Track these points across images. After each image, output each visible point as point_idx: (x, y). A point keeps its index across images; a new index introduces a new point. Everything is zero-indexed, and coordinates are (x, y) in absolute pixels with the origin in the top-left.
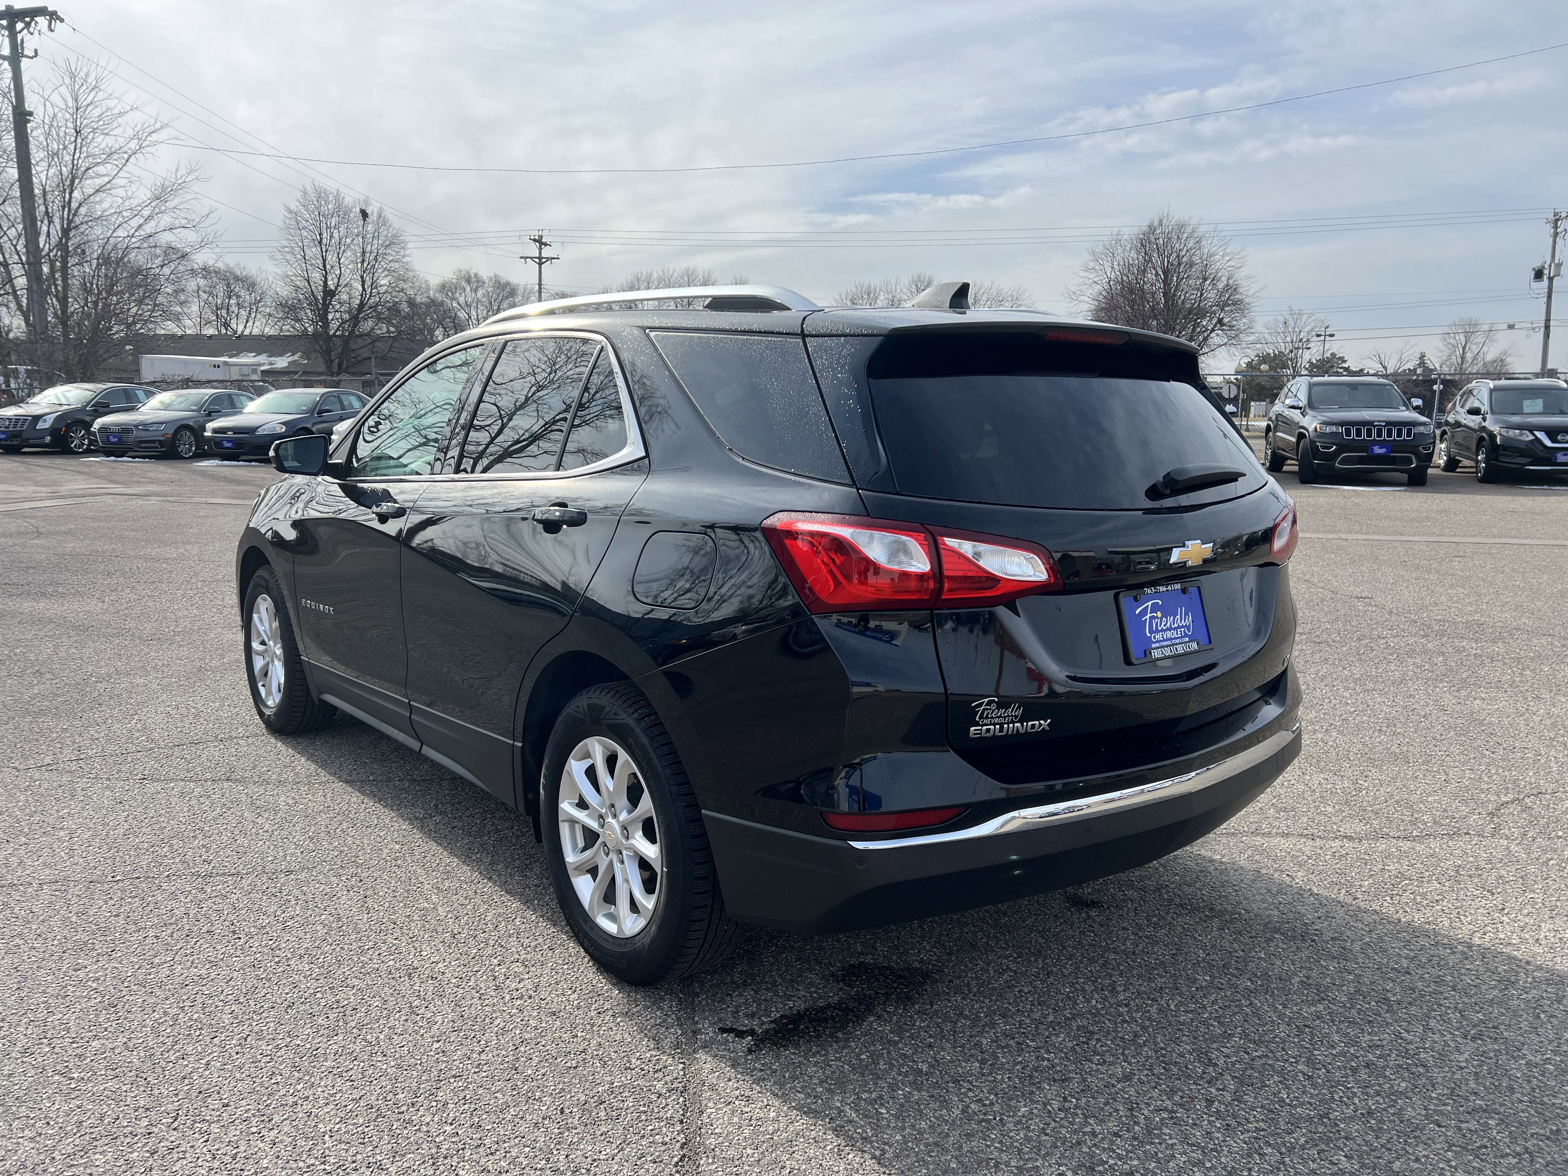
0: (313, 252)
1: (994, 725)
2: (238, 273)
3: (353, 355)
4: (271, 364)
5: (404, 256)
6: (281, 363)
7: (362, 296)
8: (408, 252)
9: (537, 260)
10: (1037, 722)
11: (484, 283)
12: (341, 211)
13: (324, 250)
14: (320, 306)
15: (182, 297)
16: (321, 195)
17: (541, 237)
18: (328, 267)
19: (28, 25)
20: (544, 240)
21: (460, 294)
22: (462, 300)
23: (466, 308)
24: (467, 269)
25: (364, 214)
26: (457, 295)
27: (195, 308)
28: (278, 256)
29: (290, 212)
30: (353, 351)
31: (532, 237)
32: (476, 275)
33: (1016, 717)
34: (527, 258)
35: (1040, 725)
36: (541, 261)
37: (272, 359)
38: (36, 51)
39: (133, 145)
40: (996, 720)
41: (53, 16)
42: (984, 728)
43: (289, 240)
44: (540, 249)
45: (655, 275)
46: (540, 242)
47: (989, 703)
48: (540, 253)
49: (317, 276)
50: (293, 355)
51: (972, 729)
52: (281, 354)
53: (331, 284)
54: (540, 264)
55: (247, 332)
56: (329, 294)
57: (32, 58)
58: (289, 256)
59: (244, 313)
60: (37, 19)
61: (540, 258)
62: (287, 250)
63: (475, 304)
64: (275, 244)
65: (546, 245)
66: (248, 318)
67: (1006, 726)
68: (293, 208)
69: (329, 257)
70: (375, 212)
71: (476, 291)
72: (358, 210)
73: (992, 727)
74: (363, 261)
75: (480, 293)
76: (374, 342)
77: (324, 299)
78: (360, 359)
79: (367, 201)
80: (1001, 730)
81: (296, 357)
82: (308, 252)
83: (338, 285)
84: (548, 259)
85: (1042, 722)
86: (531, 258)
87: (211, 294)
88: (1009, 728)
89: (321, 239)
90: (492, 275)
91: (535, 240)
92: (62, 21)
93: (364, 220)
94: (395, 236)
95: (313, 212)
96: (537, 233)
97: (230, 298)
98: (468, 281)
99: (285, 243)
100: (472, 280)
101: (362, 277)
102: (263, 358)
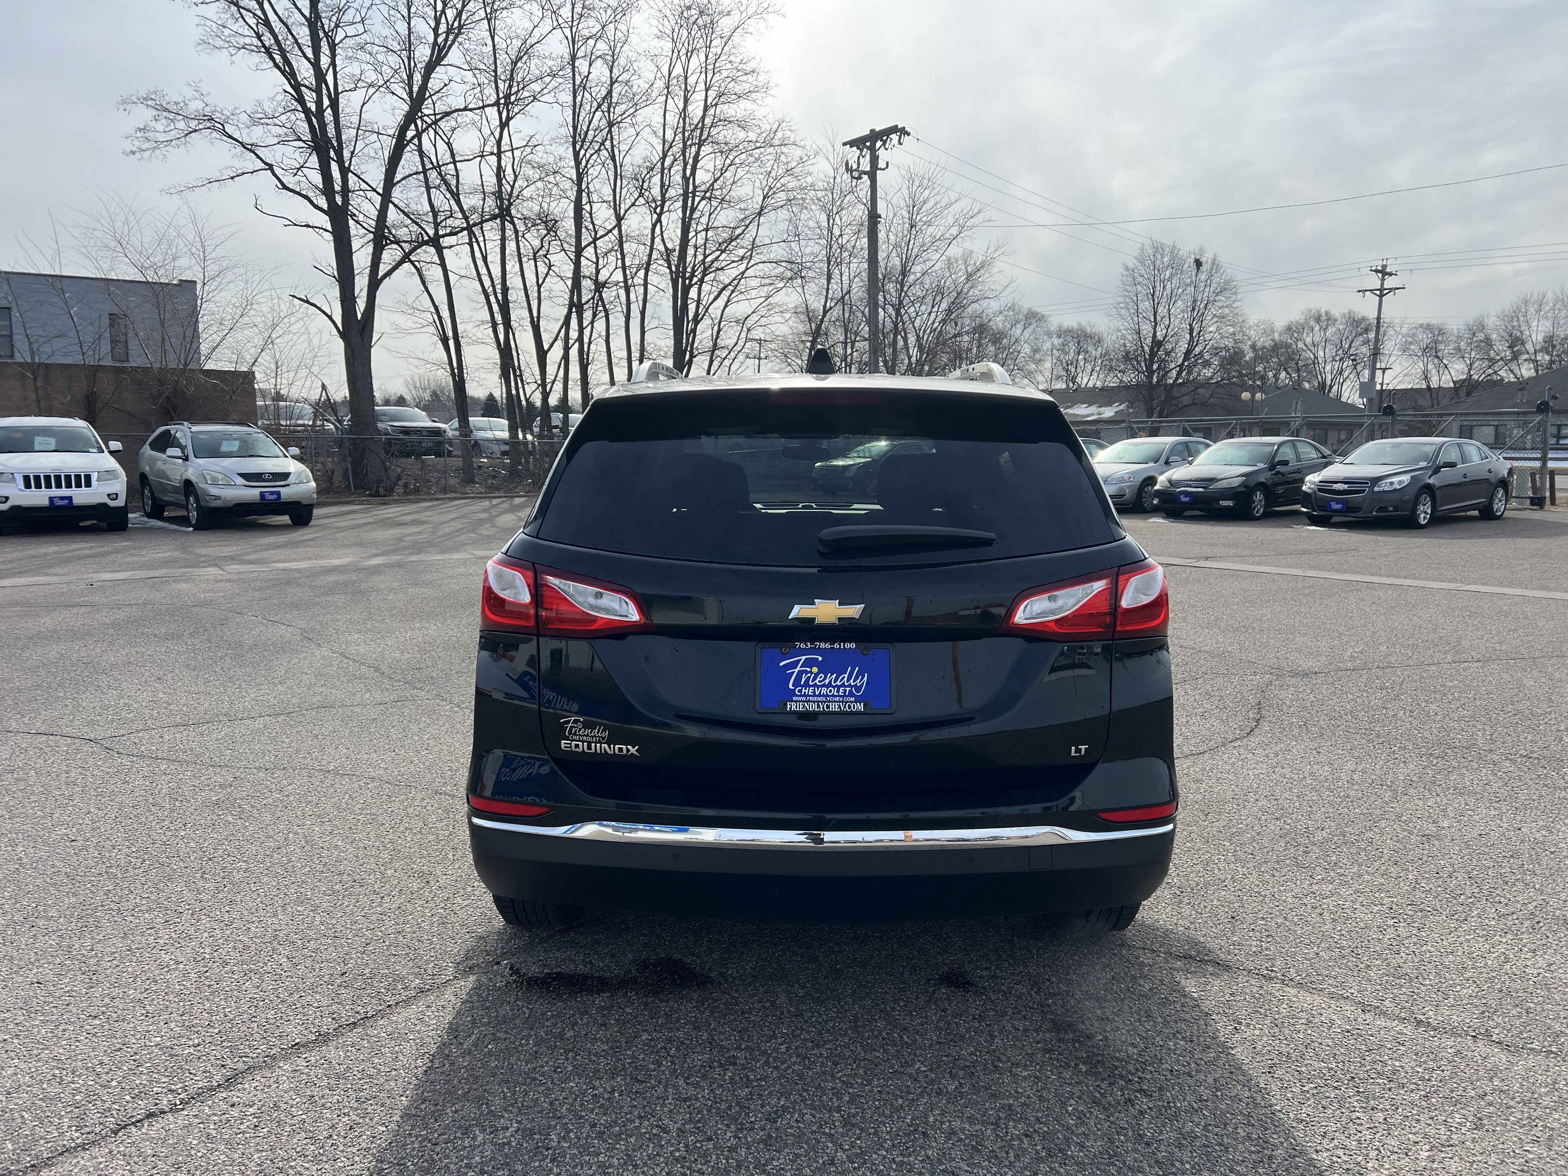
0: (1146, 305)
1: (583, 742)
2: (1089, 330)
3: (1174, 402)
4: (1099, 414)
5: (1235, 301)
6: (1108, 412)
7: (1189, 344)
8: (1239, 297)
9: (1378, 293)
10: (624, 747)
11: (1335, 320)
12: (1176, 265)
13: (1156, 302)
14: (1147, 357)
15: (1038, 356)
16: (1158, 248)
17: (1385, 267)
18: (1158, 318)
19: (884, 143)
20: (1388, 270)
21: (1308, 334)
22: (1309, 340)
23: (1312, 348)
24: (1318, 307)
25: (1198, 263)
26: (1305, 335)
27: (1048, 365)
28: (1113, 312)
29: (1127, 269)
30: (1175, 398)
31: (1374, 268)
32: (1327, 313)
33: (603, 738)
34: (1366, 291)
35: (628, 750)
36: (1382, 293)
37: (1102, 409)
38: (887, 163)
39: (954, 231)
40: (585, 738)
41: (903, 132)
42: (574, 743)
43: (1125, 296)
44: (1383, 280)
45: (1550, 295)
46: (1383, 272)
47: (575, 722)
48: (1382, 284)
49: (1146, 329)
50: (1120, 405)
51: (563, 742)
52: (1109, 404)
53: (1160, 337)
54: (1381, 296)
55: (1090, 385)
56: (1157, 344)
57: (884, 169)
58: (1123, 312)
59: (1089, 367)
60: (891, 136)
61: (1381, 290)
62: (1122, 305)
63: (1323, 344)
64: (1112, 301)
65: (1390, 274)
66: (1093, 371)
67: (593, 745)
68: (1130, 265)
69: (1160, 310)
70: (1210, 261)
71: (1325, 330)
72: (1192, 260)
73: (580, 743)
74: (1194, 309)
75: (1331, 330)
76: (1197, 388)
77: (1152, 349)
78: (1180, 405)
79: (1202, 250)
80: (589, 748)
81: (1121, 407)
82: (1141, 306)
83: (1166, 336)
84: (1391, 290)
85: (629, 747)
86: (1371, 291)
87: (1063, 350)
88: (596, 748)
89: (1154, 292)
90: (1346, 311)
91: (1377, 271)
92: (909, 134)
93: (1198, 269)
94: (1227, 282)
95: (1149, 267)
96: (1380, 263)
97: (1079, 353)
98: (1318, 319)
99: (1121, 299)
100: (1322, 319)
101: (1191, 325)
102: (1093, 409)
